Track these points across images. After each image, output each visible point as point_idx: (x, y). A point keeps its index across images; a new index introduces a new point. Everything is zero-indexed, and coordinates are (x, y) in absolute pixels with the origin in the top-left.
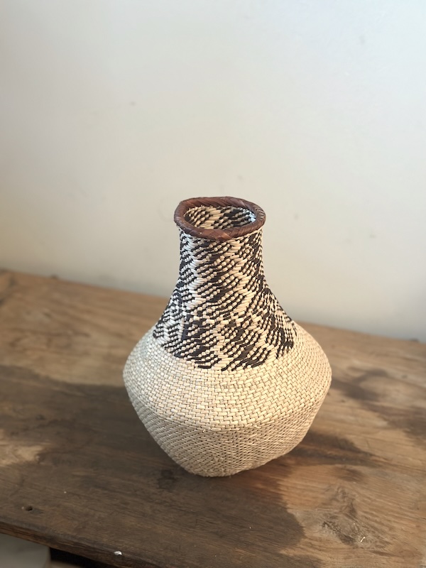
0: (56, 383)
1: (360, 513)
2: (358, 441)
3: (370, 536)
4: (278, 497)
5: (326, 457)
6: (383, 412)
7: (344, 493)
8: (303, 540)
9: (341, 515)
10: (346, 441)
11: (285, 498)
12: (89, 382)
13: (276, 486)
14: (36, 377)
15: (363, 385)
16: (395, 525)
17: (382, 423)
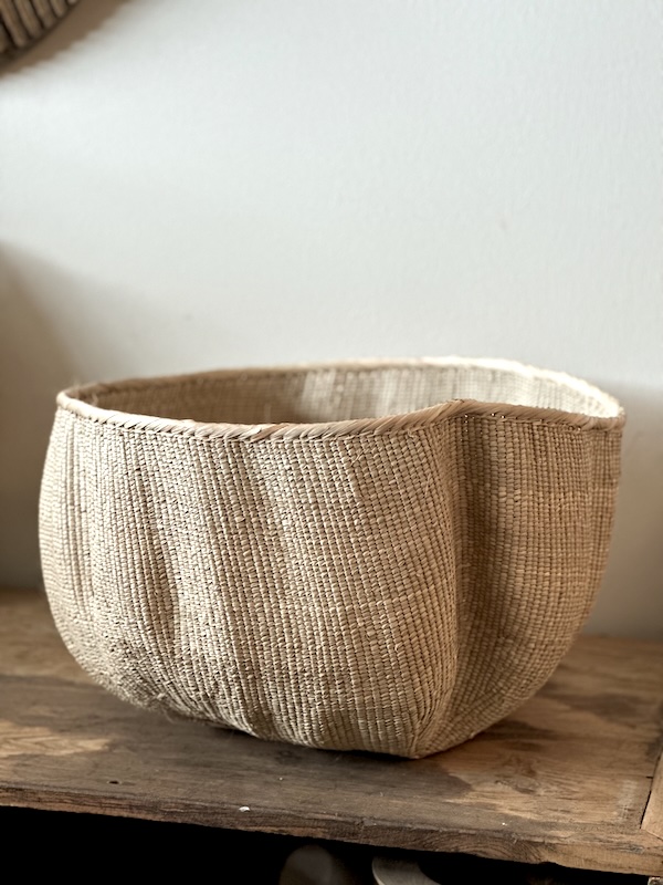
1: (540, 773)
3: (554, 788)
6: (565, 699)
7: (518, 760)
8: (471, 793)
9: (517, 775)
10: (517, 723)
14: (71, 684)
17: (563, 707)
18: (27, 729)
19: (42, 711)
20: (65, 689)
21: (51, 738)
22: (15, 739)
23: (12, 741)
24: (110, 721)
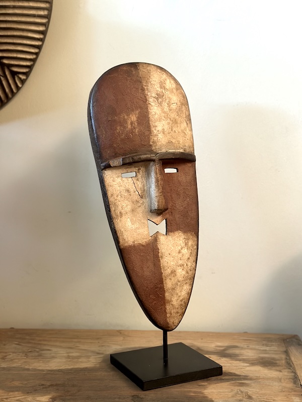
0: (43, 370)
1: (253, 397)
2: (237, 373)
4: (206, 397)
5: (223, 379)
6: (244, 361)
7: (241, 391)
9: (245, 399)
10: (231, 373)
11: (210, 397)
12: (63, 367)
13: (203, 393)
14: (28, 370)
15: (227, 352)
16: (276, 399)
18: (11, 393)
19: (17, 383)
20: (26, 372)
21: (23, 397)
22: (6, 399)
23: (5, 400)
24: (49, 386)
